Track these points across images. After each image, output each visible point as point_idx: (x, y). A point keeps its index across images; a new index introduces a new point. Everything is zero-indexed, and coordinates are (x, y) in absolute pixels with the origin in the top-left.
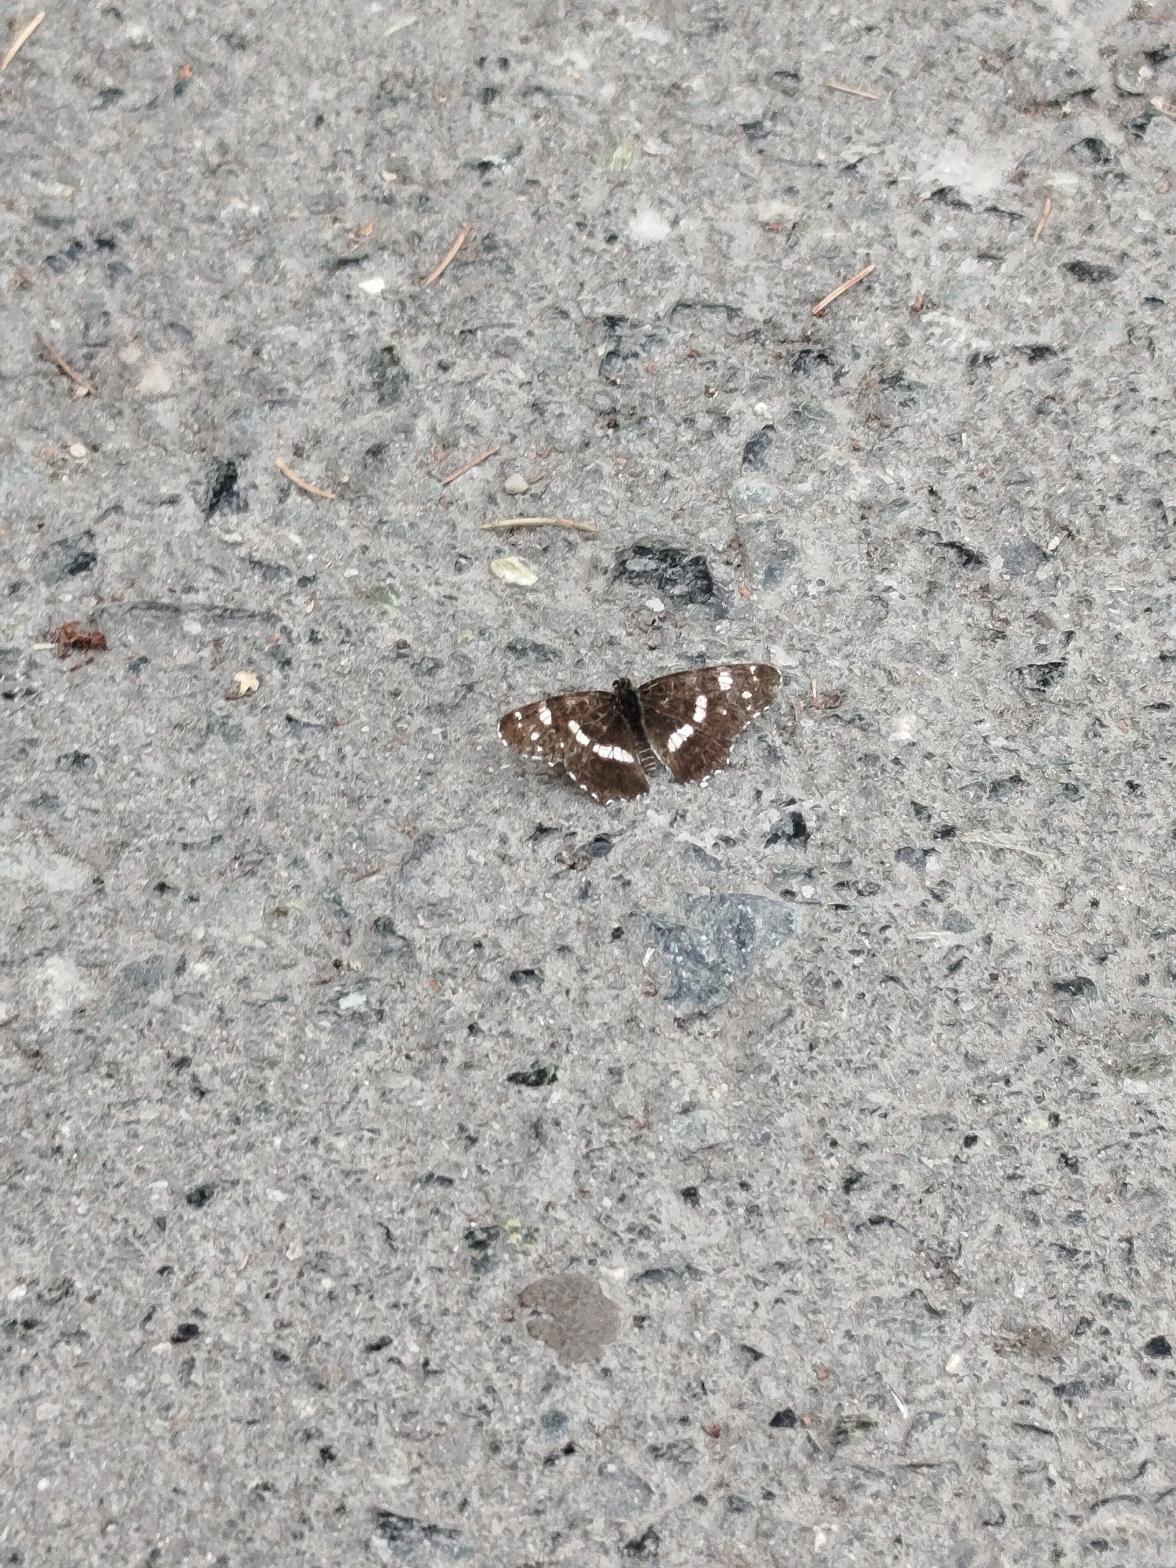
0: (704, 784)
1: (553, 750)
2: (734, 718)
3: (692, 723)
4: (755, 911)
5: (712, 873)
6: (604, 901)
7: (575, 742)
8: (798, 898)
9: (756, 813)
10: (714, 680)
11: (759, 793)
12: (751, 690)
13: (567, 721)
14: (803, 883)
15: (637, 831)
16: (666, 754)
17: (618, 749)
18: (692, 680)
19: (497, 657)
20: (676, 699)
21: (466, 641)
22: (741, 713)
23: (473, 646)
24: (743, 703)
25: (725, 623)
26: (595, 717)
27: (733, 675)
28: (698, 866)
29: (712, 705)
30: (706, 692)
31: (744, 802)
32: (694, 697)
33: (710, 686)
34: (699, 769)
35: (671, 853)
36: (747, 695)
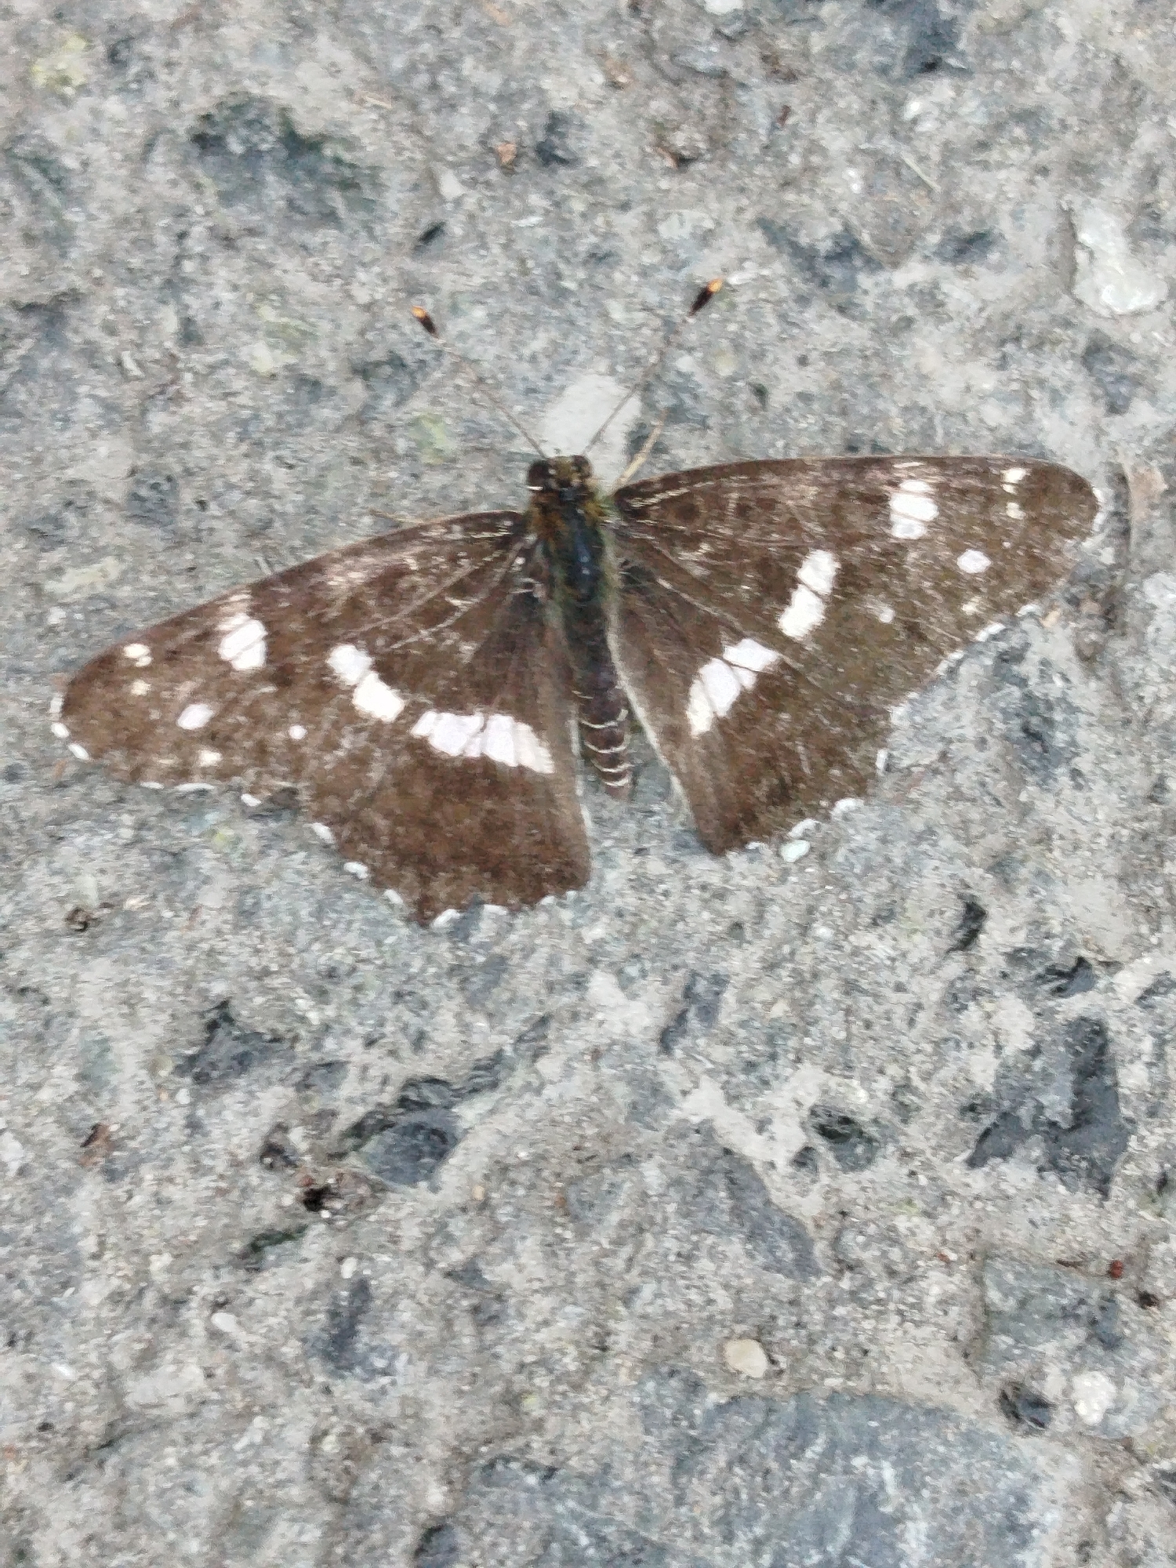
0: (794, 851)
1: (261, 752)
2: (915, 633)
3: (772, 637)
4: (910, 1482)
5: (781, 1284)
6: (409, 1374)
7: (350, 715)
8: (1060, 1422)
9: (955, 1000)
10: (877, 502)
11: (974, 915)
12: (990, 547)
13: (326, 645)
14: (1077, 1361)
15: (548, 1066)
16: (675, 734)
17: (502, 722)
18: (801, 494)
19: (160, 173)
20: (734, 551)
21: (58, 94)
22: (938, 624)
23: (80, 112)
24: (954, 587)
25: (942, 88)
26: (433, 614)
27: (942, 494)
28: (735, 1247)
29: (849, 582)
30: (840, 541)
31: (922, 947)
32: (794, 556)
33: (857, 519)
34: (782, 795)
35: (652, 1174)
36: (973, 562)
